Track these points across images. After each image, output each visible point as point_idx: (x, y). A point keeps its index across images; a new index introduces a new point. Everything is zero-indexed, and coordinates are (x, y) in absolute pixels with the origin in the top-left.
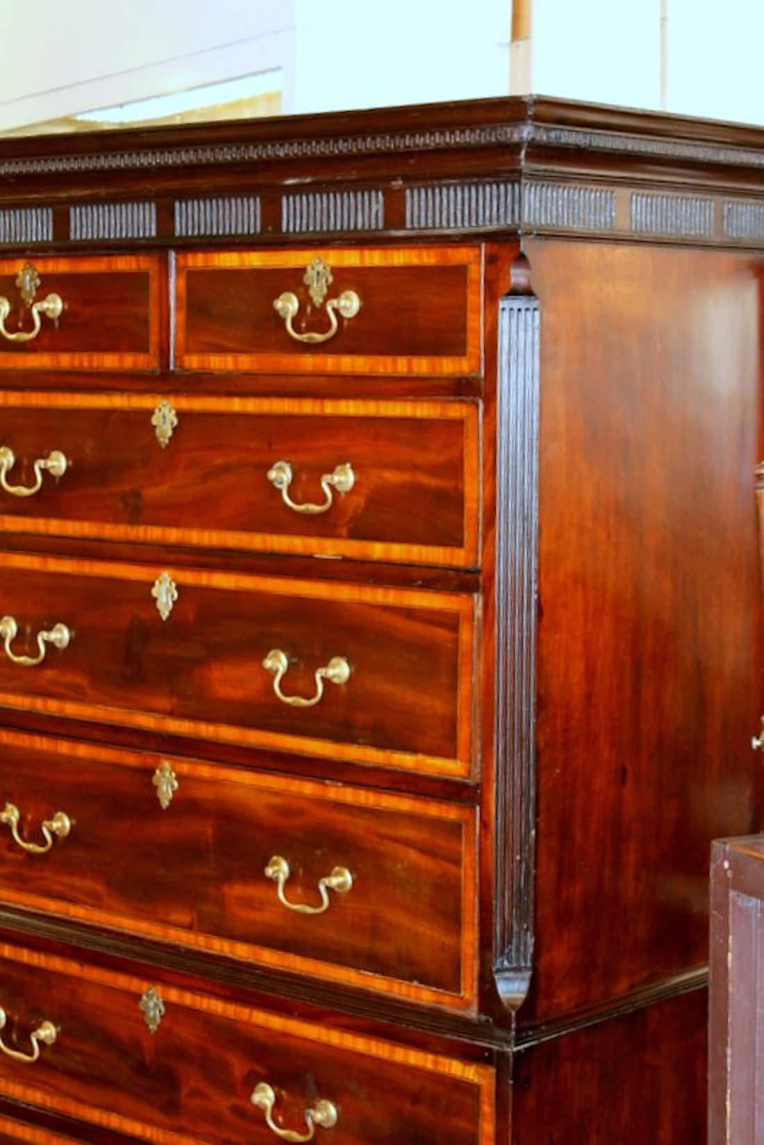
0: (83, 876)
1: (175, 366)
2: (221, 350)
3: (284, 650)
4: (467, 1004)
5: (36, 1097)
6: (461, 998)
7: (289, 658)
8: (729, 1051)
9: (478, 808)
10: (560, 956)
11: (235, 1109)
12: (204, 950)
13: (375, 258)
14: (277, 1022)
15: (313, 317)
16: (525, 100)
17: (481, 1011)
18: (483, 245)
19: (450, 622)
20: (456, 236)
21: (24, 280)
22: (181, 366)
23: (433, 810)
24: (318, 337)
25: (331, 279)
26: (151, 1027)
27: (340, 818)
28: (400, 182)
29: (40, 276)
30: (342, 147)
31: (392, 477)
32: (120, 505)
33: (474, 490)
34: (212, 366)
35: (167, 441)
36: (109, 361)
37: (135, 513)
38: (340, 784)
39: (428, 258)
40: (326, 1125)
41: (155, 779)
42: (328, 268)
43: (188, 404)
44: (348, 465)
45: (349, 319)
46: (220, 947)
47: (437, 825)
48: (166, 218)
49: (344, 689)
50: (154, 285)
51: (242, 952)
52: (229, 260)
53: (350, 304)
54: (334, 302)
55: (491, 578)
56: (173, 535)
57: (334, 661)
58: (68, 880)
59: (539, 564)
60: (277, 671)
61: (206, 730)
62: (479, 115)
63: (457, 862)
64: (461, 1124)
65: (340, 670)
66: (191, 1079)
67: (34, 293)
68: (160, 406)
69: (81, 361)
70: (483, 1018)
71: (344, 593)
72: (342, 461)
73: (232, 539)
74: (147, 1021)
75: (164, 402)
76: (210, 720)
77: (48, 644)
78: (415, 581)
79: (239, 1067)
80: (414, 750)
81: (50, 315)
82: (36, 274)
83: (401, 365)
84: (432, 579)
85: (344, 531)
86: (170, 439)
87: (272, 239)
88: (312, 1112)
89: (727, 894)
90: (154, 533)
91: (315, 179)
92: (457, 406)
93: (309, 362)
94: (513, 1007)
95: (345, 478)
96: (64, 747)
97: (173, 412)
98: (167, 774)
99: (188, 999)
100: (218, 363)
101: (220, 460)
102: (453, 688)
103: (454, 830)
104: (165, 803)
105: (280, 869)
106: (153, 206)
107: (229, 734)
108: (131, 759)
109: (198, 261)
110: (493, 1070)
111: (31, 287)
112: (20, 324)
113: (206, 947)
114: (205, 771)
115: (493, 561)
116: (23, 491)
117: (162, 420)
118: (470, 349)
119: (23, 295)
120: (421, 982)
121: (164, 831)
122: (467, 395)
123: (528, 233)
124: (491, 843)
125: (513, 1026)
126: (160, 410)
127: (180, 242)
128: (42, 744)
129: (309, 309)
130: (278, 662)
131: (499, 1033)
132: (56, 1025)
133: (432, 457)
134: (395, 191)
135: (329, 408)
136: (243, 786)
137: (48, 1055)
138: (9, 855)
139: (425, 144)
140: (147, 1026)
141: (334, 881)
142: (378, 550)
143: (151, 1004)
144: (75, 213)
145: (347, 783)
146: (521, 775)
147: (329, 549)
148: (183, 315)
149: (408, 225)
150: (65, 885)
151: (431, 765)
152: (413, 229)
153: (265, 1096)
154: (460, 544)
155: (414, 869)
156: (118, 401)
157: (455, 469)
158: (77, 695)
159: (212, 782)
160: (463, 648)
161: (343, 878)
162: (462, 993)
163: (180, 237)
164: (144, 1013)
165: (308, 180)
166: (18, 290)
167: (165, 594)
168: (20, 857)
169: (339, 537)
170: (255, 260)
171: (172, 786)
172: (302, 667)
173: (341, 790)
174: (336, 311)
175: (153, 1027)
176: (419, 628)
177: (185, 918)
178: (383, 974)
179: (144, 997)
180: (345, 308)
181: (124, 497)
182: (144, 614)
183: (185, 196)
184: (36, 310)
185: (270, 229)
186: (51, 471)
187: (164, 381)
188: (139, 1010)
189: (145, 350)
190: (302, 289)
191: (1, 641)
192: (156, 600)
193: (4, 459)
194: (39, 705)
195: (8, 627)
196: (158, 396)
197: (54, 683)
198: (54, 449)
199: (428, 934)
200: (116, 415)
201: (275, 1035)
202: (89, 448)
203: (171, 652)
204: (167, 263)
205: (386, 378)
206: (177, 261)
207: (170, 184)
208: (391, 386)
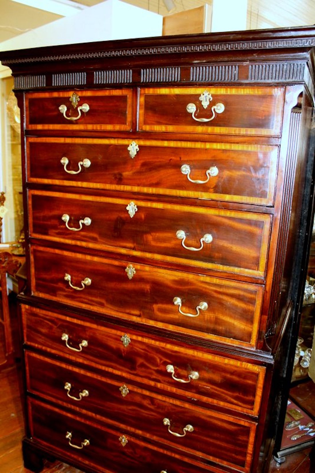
0: (96, 297)
1: (139, 129)
2: (159, 123)
3: (183, 230)
4: (253, 346)
5: (80, 360)
6: (251, 344)
7: (186, 233)
9: (264, 286)
11: (158, 371)
12: (145, 324)
15: (202, 112)
21: (73, 99)
22: (142, 129)
23: (245, 286)
24: (206, 120)
25: (211, 99)
26: (125, 346)
28: (247, 63)
29: (79, 97)
32: (113, 178)
34: (155, 129)
36: (109, 127)
37: (120, 180)
38: (205, 276)
39: (258, 91)
40: (195, 379)
41: (126, 270)
42: (210, 95)
43: (142, 143)
45: (220, 114)
46: (151, 323)
48: (137, 74)
49: (209, 245)
50: (129, 101)
51: (160, 325)
53: (220, 108)
54: (214, 107)
56: (136, 189)
57: (206, 235)
58: (90, 298)
60: (183, 238)
61: (148, 255)
63: (254, 304)
65: (208, 238)
66: (140, 360)
67: (77, 103)
68: (132, 144)
69: (96, 127)
70: (259, 351)
71: (211, 212)
72: (213, 165)
74: (124, 343)
75: (134, 142)
76: (150, 252)
77: (83, 224)
78: (245, 209)
79: (160, 359)
80: (239, 267)
81: (83, 111)
82: (78, 96)
83: (243, 131)
84: (252, 209)
85: (212, 190)
86: (135, 155)
87: (185, 83)
88: (190, 374)
90: (128, 188)
92: (268, 147)
93: (200, 129)
95: (214, 171)
96: (88, 258)
97: (137, 146)
98: (131, 268)
99: (140, 339)
100: (159, 128)
101: (158, 163)
104: (130, 278)
105: (178, 301)
106: (131, 71)
107: (158, 257)
108: (116, 263)
109: (151, 91)
110: (265, 368)
111: (75, 101)
112: (71, 114)
113: (145, 322)
114: (147, 268)
115: (279, 204)
116: (74, 173)
117: (132, 148)
118: (275, 127)
119: (72, 104)
120: (234, 338)
126: (131, 145)
127: (143, 84)
128: (79, 256)
130: (181, 234)
132: (87, 342)
134: (244, 66)
137: (85, 350)
138: (67, 289)
140: (123, 345)
141: (201, 307)
143: (126, 339)
144: (96, 74)
145: (207, 275)
147: (205, 196)
148: (142, 111)
149: (249, 78)
150: (89, 300)
151: (247, 272)
152: (251, 80)
153: (170, 369)
154: (265, 197)
155: (234, 305)
156: (113, 142)
158: (94, 240)
159: (150, 272)
161: (204, 305)
162: (251, 343)
163: (143, 82)
164: (122, 342)
165: (204, 61)
166: (71, 102)
167: (132, 208)
168: (71, 291)
169: (210, 192)
170: (177, 91)
171: (133, 272)
172: (191, 237)
173: (206, 278)
174: (215, 110)
177: (137, 312)
178: (219, 335)
179: (123, 337)
180: (219, 110)
181: (115, 175)
182: (123, 216)
183: (146, 67)
184: (79, 109)
185: (184, 80)
186: (84, 166)
187: (134, 134)
188: (120, 341)
189: (125, 123)
190: (198, 102)
191: (64, 223)
192: (128, 211)
193: (65, 161)
194: (79, 243)
195: (66, 218)
196: (131, 140)
197: (84, 236)
198: (85, 158)
199: (239, 325)
200: (111, 146)
201: (176, 352)
202: (100, 158)
203: (134, 229)
204: (136, 92)
205: (235, 136)
206: (141, 91)
207: (140, 63)
208: (238, 139)
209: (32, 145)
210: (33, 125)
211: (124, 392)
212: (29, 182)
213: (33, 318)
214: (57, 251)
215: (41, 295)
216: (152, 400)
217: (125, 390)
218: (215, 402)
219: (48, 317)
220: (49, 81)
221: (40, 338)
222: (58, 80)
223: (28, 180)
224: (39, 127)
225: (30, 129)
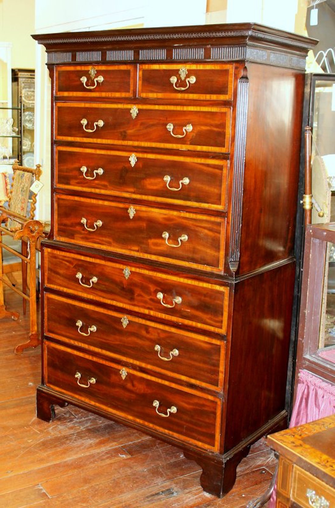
0: (106, 237)
1: (138, 96)
2: (152, 92)
3: (169, 175)
4: (221, 271)
5: (91, 297)
6: (219, 269)
7: (171, 178)
8: (309, 280)
9: (226, 218)
10: (245, 259)
11: (151, 299)
12: (142, 257)
13: (201, 67)
14: (164, 276)
15: (181, 83)
16: (251, 24)
17: (224, 272)
18: (234, 64)
19: (220, 168)
20: (226, 61)
21: (91, 71)
22: (140, 96)
23: (213, 219)
24: (183, 89)
25: (187, 73)
26: (126, 278)
27: (185, 221)
28: (210, 46)
29: (96, 71)
30: (194, 35)
31: (204, 128)
32: (120, 135)
33: (229, 131)
34: (150, 96)
36: (118, 95)
37: (124, 137)
38: (185, 212)
39: (217, 67)
40: (178, 303)
41: (128, 211)
42: (186, 70)
43: (141, 107)
44: (191, 125)
45: (192, 84)
46: (147, 256)
47: (213, 223)
48: (137, 54)
49: (187, 186)
50: (132, 74)
51: (154, 258)
52: (156, 67)
53: (193, 80)
54: (189, 79)
55: (233, 156)
56: (136, 143)
57: (184, 178)
58: (101, 238)
59: (246, 152)
60: (168, 181)
61: (144, 197)
62: (236, 27)
63: (219, 233)
64: (219, 302)
65: (186, 181)
66: (138, 291)
67: (94, 75)
69: (109, 95)
70: (225, 274)
71: (188, 160)
72: (189, 123)
73: (154, 145)
74: (125, 276)
75: (134, 106)
76: (146, 194)
77: (97, 174)
78: (210, 156)
79: (152, 288)
80: (208, 203)
81: (99, 81)
83: (208, 97)
84: (215, 156)
85: (189, 143)
86: (136, 117)
87: (169, 61)
88: (175, 300)
89: (311, 239)
90: (130, 143)
91: (184, 44)
92: (224, 108)
93: (179, 96)
94: (234, 271)
95: (190, 128)
96: (100, 202)
97: (137, 109)
98: (132, 209)
99: (138, 270)
100: (152, 95)
101: (152, 123)
102: (221, 186)
103: (219, 224)
104: (131, 218)
105: (166, 235)
106: (133, 51)
107: (152, 198)
108: (121, 205)
109: (146, 67)
110: (229, 288)
112: (89, 84)
114: (144, 208)
115: (233, 152)
116: (91, 131)
117: (133, 111)
118: (229, 93)
119: (91, 76)
120: (207, 265)
121: (131, 225)
122: (228, 105)
123: (247, 61)
124: (230, 228)
125: (234, 276)
126: (133, 109)
127: (141, 62)
128: (94, 201)
129: (179, 81)
130: (167, 179)
131: (230, 278)
132: (97, 277)
133: (217, 122)
134: (207, 48)
135: (185, 108)
136: (155, 212)
137: (95, 286)
138: (83, 232)
139: (220, 36)
140: (125, 277)
141: (182, 238)
142: (199, 148)
143: (126, 272)
144: (108, 53)
145: (187, 212)
146: (239, 209)
147: (184, 148)
148: (141, 82)
149: (211, 58)
150: (100, 240)
151: (213, 207)
152: (213, 59)
153: (160, 296)
154: (224, 146)
155: (206, 235)
156: (120, 106)
157: (223, 126)
158: (105, 187)
159: (146, 212)
160: (223, 175)
161: (185, 238)
162: (219, 268)
163: (141, 60)
165: (181, 45)
166: (90, 74)
167: (133, 160)
168: (86, 233)
169: (187, 144)
170: (164, 67)
171: (134, 213)
172: (174, 180)
173: (185, 214)
174: (189, 81)
175: (127, 278)
176: (211, 169)
177: (136, 248)
178: (196, 263)
179: (124, 270)
180: (192, 81)
181: (121, 133)
182: (126, 166)
183: (143, 48)
184: (95, 80)
185: (169, 58)
186: (99, 125)
187: (135, 100)
188: (123, 273)
189: (129, 92)
190: (178, 75)
191: (82, 173)
192: (130, 161)
193: (84, 122)
194: (93, 190)
195: (84, 169)
196: (133, 105)
197: (98, 184)
198: (100, 119)
199: (210, 252)
200: (119, 110)
201: (164, 279)
202: (111, 119)
203: (134, 176)
204: (136, 67)
205: (203, 101)
206: (139, 67)
207: (138, 45)
208: (205, 103)
209: (59, 109)
210: (61, 93)
211: (125, 323)
212: (56, 140)
213: (54, 260)
214: (77, 198)
215: (63, 239)
216: (147, 328)
217: (125, 321)
218: (194, 324)
219: (66, 259)
220: (74, 57)
221: (58, 279)
222: (81, 57)
223: (55, 138)
224: (66, 94)
225: (58, 96)
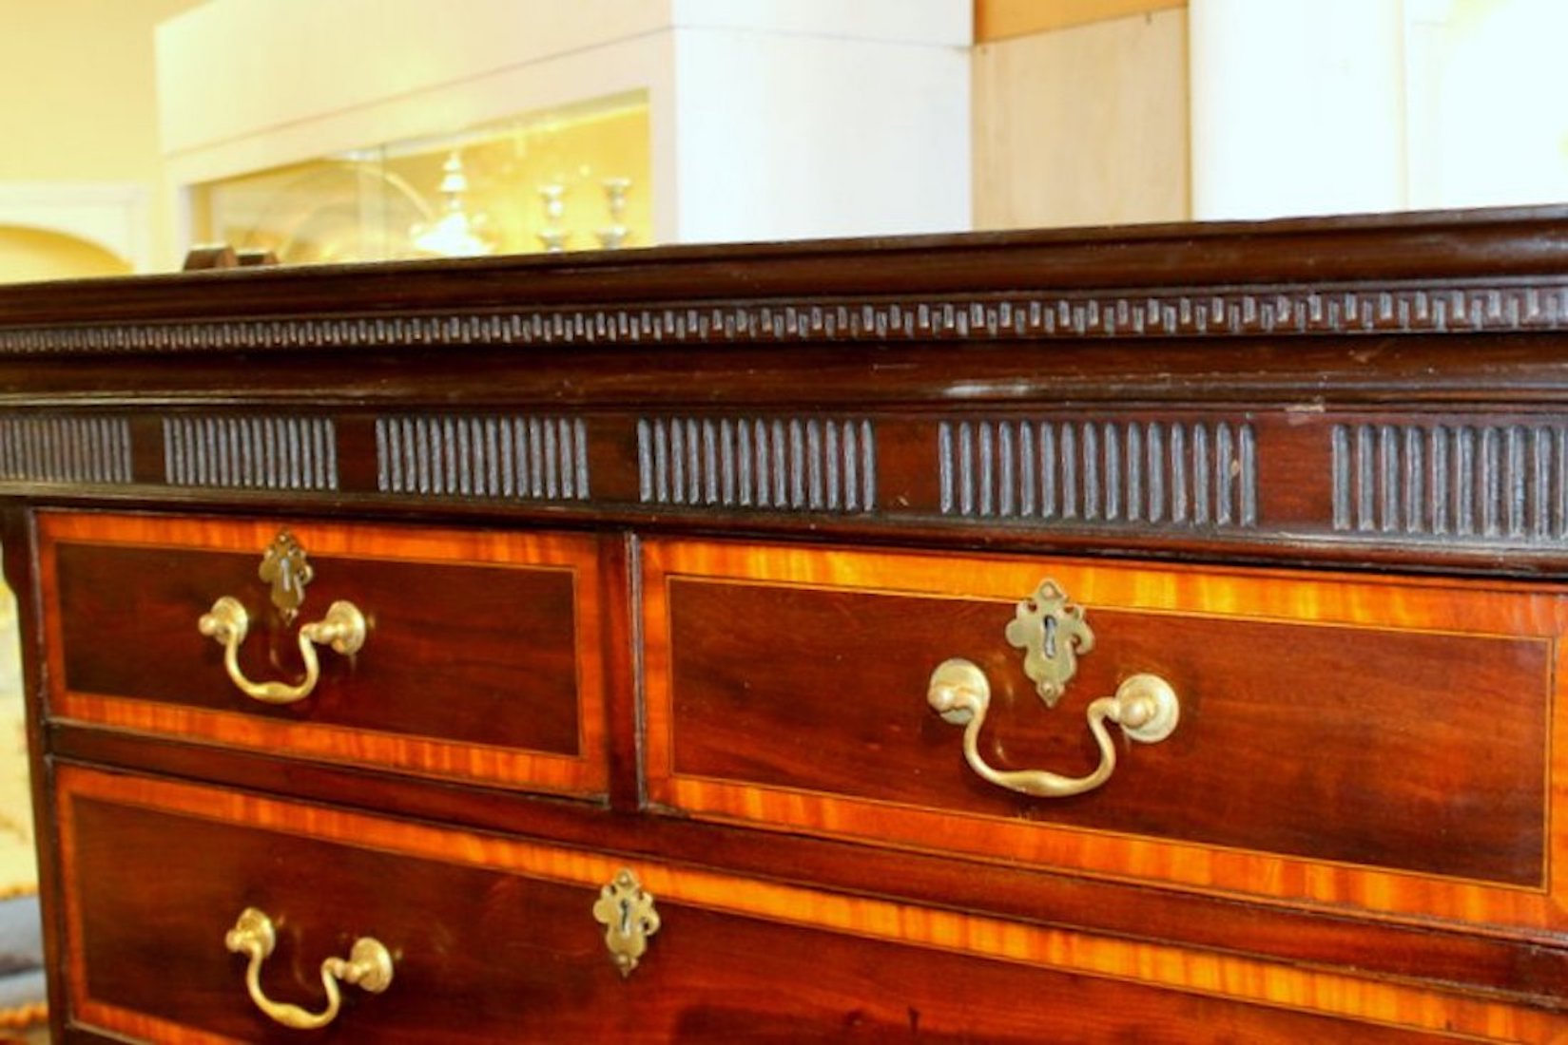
1: (649, 797)
13: (1227, 598)
21: (276, 567)
22: (669, 803)
24: (1055, 784)
25: (1087, 639)
28: (1317, 410)
29: (312, 561)
34: (747, 808)
35: (634, 962)
39: (1404, 611)
42: (1081, 612)
45: (1148, 747)
48: (615, 448)
50: (586, 607)
52: (786, 567)
53: (1151, 709)
54: (1113, 707)
67: (301, 599)
68: (615, 881)
69: (413, 753)
75: (631, 874)
81: (337, 645)
82: (303, 554)
83: (1318, 883)
86: (642, 959)
91: (1044, 388)
93: (1025, 835)
97: (648, 898)
100: (768, 806)
106: (582, 428)
109: (697, 560)
111: (293, 582)
116: (302, 1018)
117: (620, 911)
119: (276, 598)
126: (614, 890)
127: (654, 518)
134: (1293, 431)
144: (386, 434)
149: (1339, 521)
152: (1354, 533)
156: (507, 854)
163: (655, 506)
165: (1021, 389)
166: (267, 587)
180: (1141, 718)
183: (662, 409)
184: (306, 637)
185: (904, 501)
186: (356, 983)
187: (623, 827)
189: (570, 748)
190: (1000, 657)
193: (254, 935)
196: (610, 859)
198: (365, 934)
200: (502, 884)
202: (443, 942)
204: (619, 561)
205: (1269, 912)
206: (642, 553)
207: (628, 380)
208: (1287, 932)
210: (85, 702)
223: (77, 1017)
225: (69, 719)
